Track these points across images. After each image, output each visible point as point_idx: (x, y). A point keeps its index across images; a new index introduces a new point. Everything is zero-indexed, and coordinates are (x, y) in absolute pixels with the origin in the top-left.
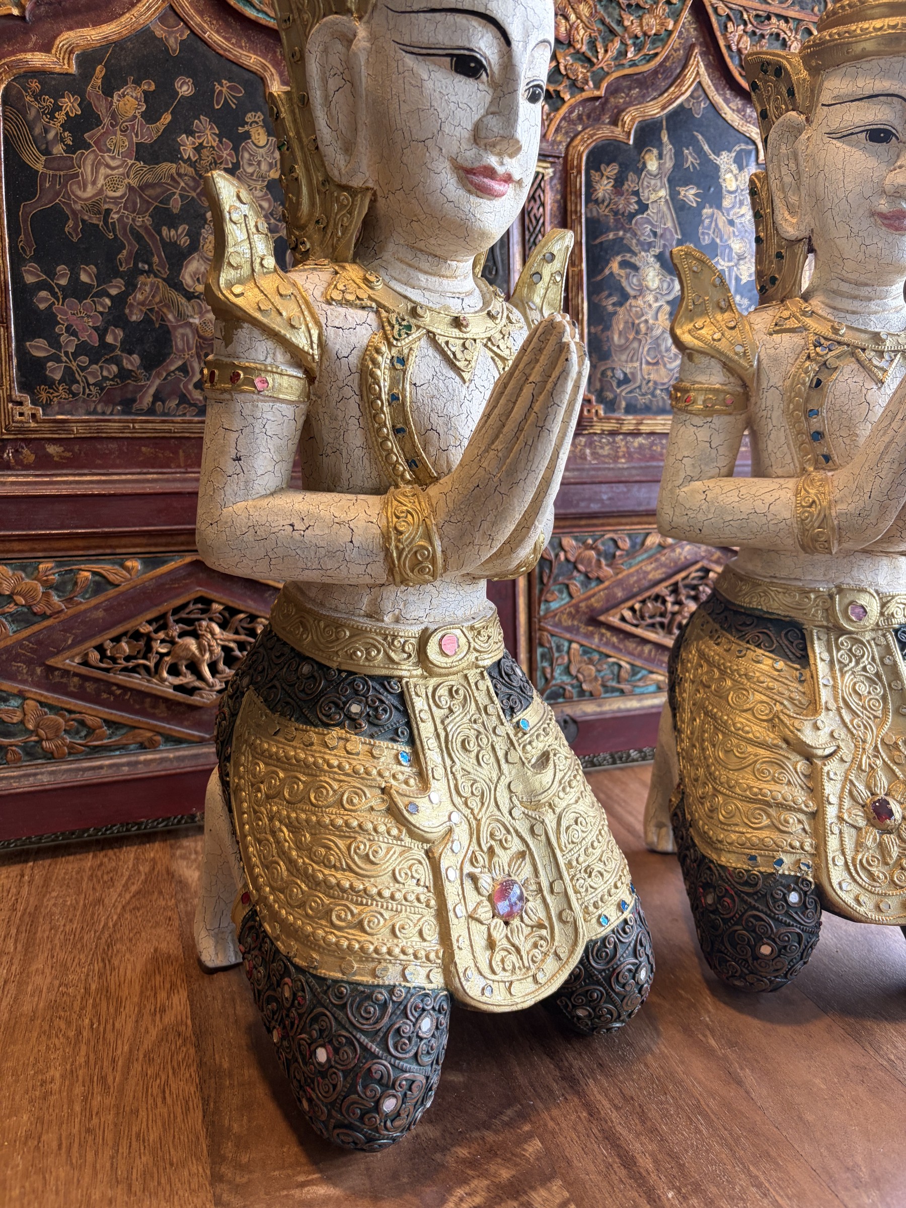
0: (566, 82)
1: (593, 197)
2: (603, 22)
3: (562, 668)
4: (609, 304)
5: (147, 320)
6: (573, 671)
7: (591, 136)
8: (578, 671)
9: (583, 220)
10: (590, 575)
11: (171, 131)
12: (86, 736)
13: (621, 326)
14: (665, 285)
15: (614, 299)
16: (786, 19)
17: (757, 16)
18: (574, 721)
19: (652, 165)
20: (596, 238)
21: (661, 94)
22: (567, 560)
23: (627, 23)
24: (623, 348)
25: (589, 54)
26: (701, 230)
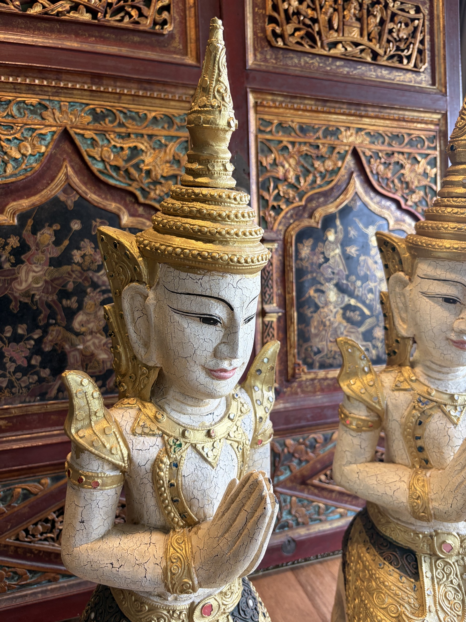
0: (283, 200)
1: (299, 257)
2: (303, 166)
3: (286, 511)
4: (308, 312)
5: (54, 350)
6: (293, 512)
7: (298, 226)
8: (296, 512)
9: (294, 270)
10: (302, 459)
11: (69, 249)
12: (17, 580)
13: (316, 324)
14: (340, 300)
15: (312, 309)
16: (403, 153)
17: (387, 154)
18: (294, 540)
19: (331, 236)
20: (301, 278)
21: (336, 200)
22: (289, 452)
23: (316, 166)
24: (316, 335)
25: (296, 184)
26: (359, 268)
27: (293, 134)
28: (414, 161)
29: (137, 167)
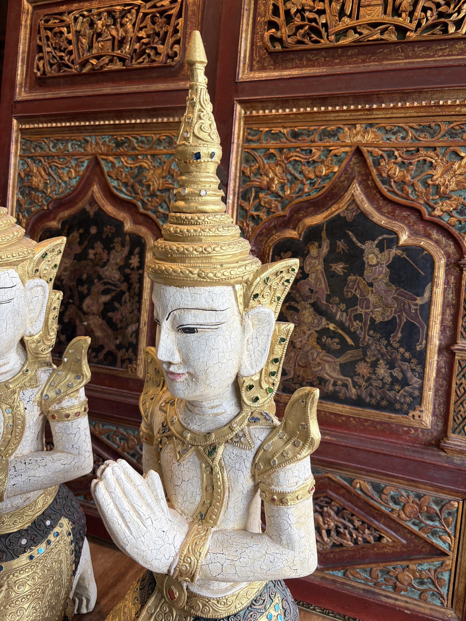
0: (264, 209)
2: (291, 174)
7: (277, 237)
14: (316, 321)
16: (434, 149)
17: (407, 151)
19: (314, 251)
23: (306, 172)
25: (281, 193)
26: (345, 289)
27: (284, 140)
28: (453, 156)
29: (140, 182)
